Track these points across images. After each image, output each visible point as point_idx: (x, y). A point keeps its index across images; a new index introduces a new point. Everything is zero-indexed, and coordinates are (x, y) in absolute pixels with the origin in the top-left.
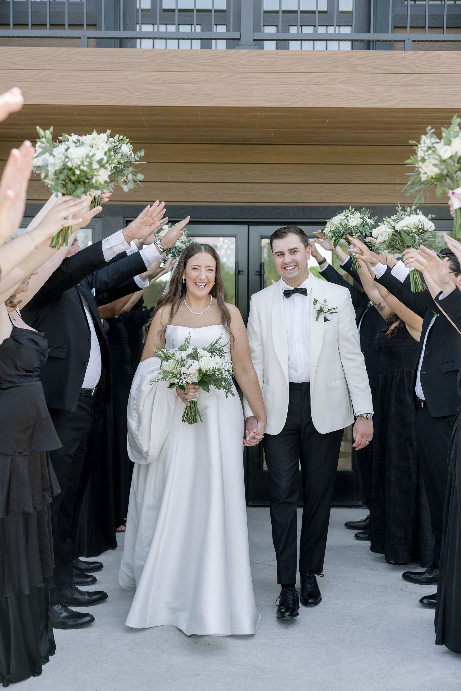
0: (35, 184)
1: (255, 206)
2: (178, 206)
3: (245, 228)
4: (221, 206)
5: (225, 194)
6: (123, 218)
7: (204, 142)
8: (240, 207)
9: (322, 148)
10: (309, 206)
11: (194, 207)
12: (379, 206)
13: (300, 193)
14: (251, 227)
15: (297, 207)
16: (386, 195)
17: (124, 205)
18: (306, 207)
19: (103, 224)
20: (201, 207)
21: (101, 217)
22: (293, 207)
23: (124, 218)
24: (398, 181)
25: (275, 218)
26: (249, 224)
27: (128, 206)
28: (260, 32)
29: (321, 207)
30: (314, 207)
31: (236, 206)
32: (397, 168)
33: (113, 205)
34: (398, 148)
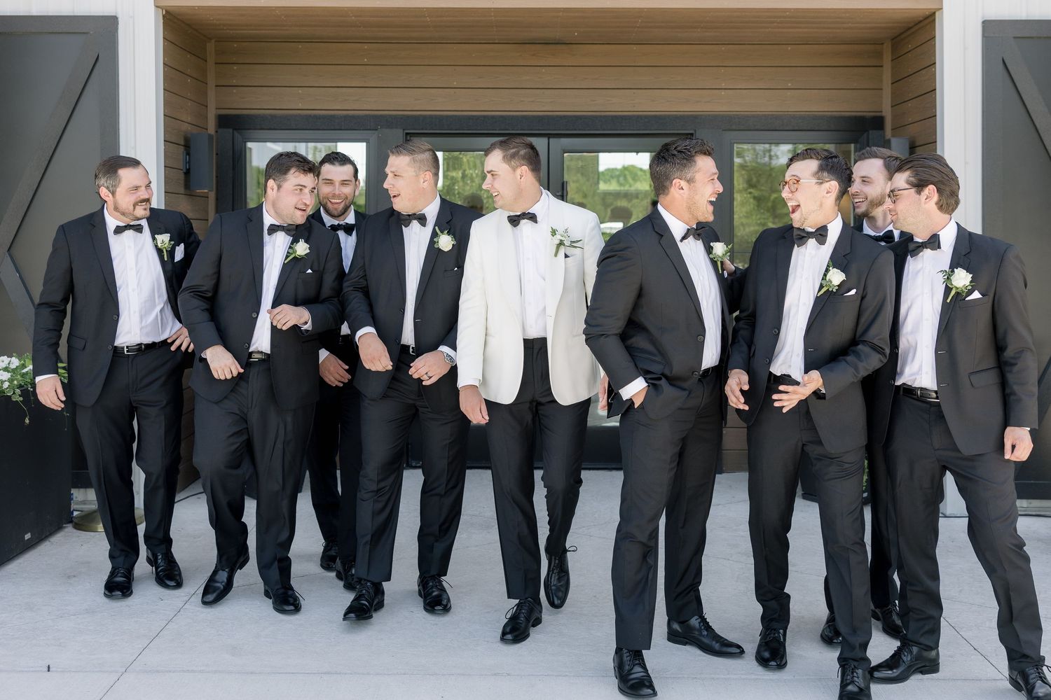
0: (300, 91)
1: (557, 116)
2: (466, 116)
3: (544, 141)
4: (517, 116)
5: (522, 101)
6: (402, 131)
7: (497, 42)
8: (539, 116)
9: (634, 47)
10: (620, 116)
11: (485, 117)
12: (701, 115)
13: (609, 100)
14: (551, 140)
16: (709, 102)
17: (404, 115)
18: (616, 116)
19: (379, 137)
20: (493, 117)
21: (376, 130)
22: (601, 116)
23: (404, 130)
24: (723, 85)
26: (549, 136)
27: (408, 117)
29: (634, 116)
30: (626, 116)
31: (534, 117)
32: (723, 70)
33: (390, 116)
34: (723, 48)
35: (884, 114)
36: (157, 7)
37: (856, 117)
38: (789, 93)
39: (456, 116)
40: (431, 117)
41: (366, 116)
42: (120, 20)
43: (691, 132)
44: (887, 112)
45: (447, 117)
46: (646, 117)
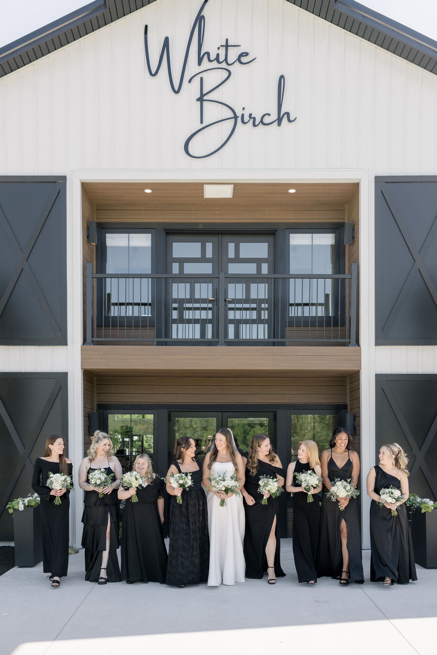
0: (128, 395)
1: (225, 404)
3: (221, 413)
4: (210, 405)
5: (212, 399)
8: (218, 404)
9: (254, 379)
10: (249, 404)
11: (198, 405)
12: (279, 404)
13: (244, 399)
14: (223, 413)
15: (243, 404)
16: (282, 399)
18: (247, 405)
20: (201, 405)
21: (157, 410)
22: (241, 404)
24: (287, 393)
25: (234, 410)
26: (222, 412)
27: (169, 405)
28: (227, 338)
29: (254, 405)
30: (251, 404)
31: (216, 404)
32: (287, 387)
33: (163, 404)
34: (287, 379)
35: (347, 403)
36: (81, 369)
37: (336, 405)
38: (312, 395)
39: (187, 404)
40: (178, 405)
41: (154, 404)
42: (68, 373)
43: (276, 410)
44: (348, 403)
45: (184, 405)
46: (259, 405)
